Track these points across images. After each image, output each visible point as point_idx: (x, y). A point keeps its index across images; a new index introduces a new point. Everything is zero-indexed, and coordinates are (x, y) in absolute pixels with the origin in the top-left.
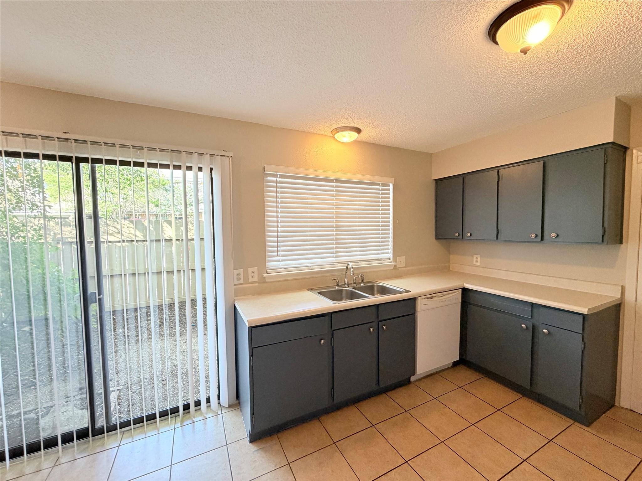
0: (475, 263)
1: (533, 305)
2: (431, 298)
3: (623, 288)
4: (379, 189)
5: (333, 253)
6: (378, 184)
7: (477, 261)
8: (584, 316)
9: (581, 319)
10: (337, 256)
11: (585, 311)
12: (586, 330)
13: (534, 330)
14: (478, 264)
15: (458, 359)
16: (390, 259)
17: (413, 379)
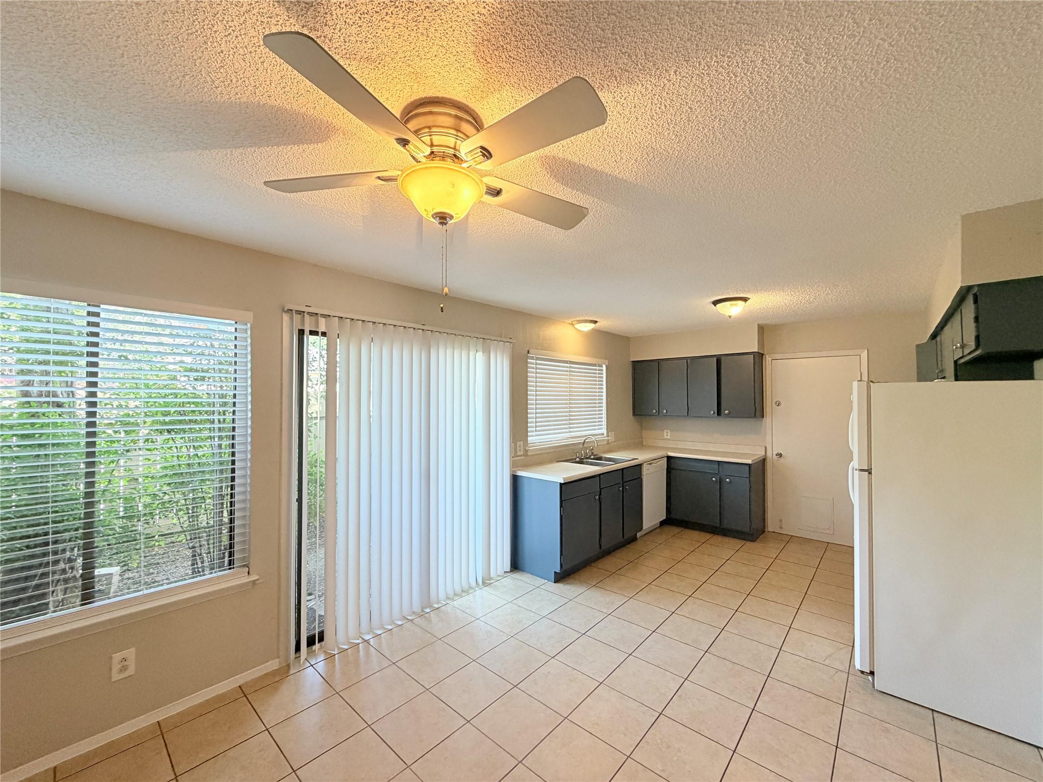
0: (666, 437)
1: (719, 462)
2: (650, 464)
3: (766, 447)
4: (596, 370)
5: (567, 428)
6: (595, 365)
7: (667, 435)
8: (749, 465)
9: (747, 467)
10: (570, 432)
11: (749, 462)
12: (752, 474)
13: (721, 482)
14: (669, 437)
15: (665, 518)
16: (603, 434)
17: (639, 535)
